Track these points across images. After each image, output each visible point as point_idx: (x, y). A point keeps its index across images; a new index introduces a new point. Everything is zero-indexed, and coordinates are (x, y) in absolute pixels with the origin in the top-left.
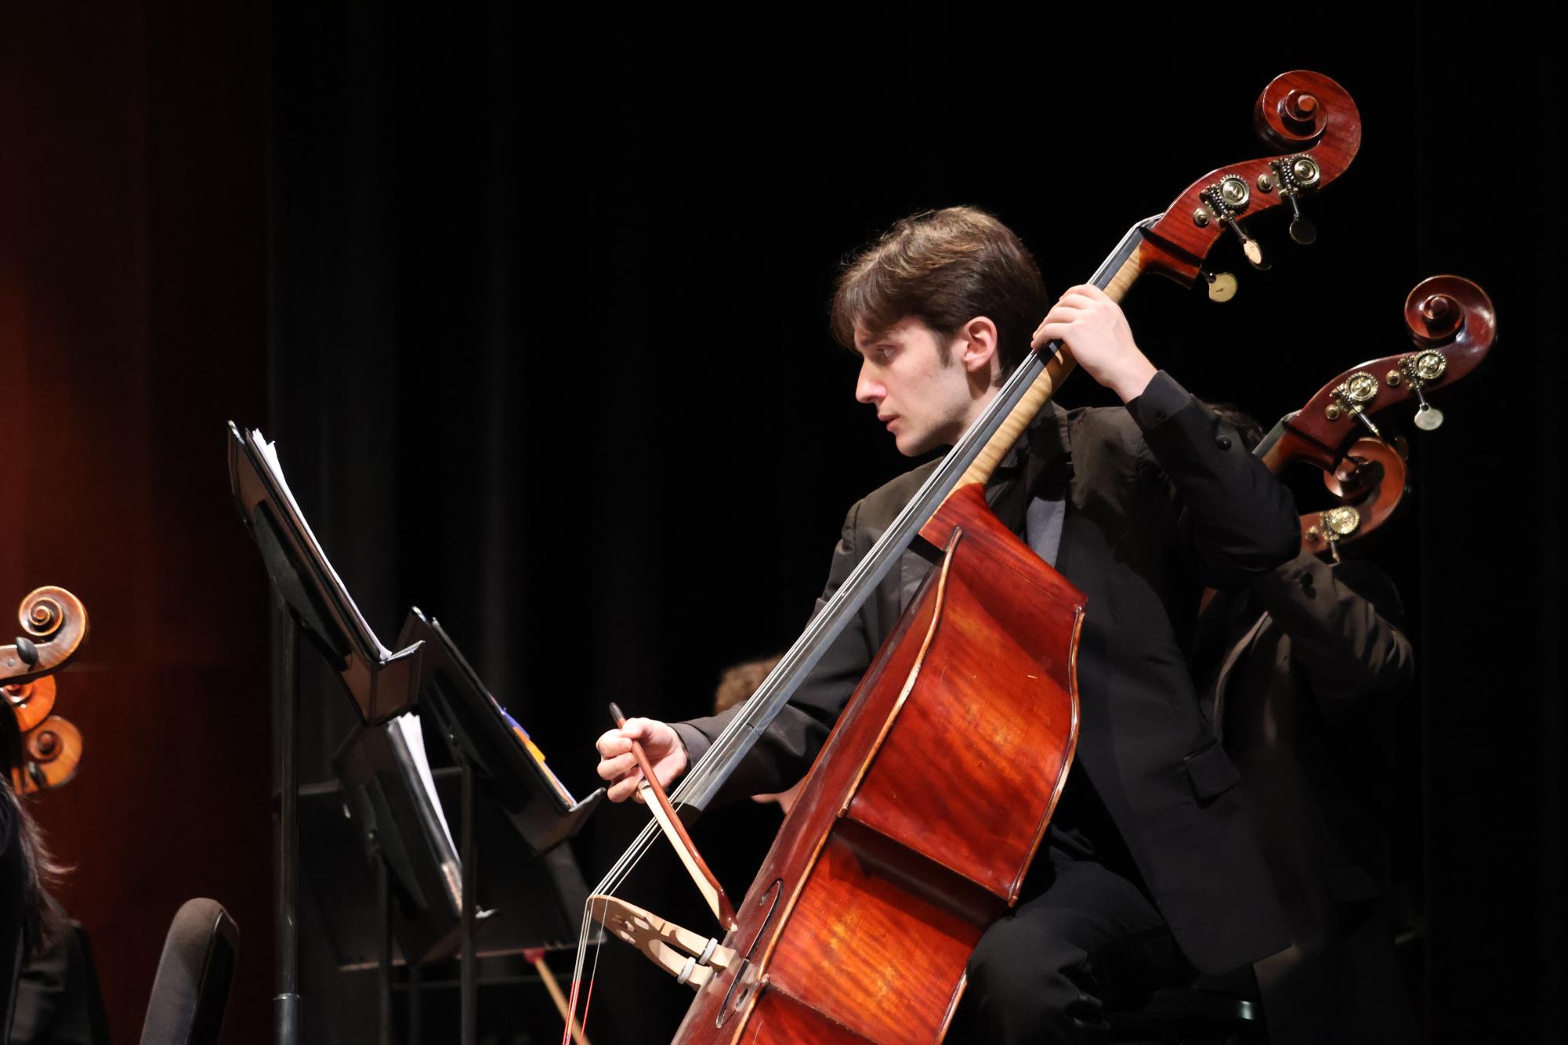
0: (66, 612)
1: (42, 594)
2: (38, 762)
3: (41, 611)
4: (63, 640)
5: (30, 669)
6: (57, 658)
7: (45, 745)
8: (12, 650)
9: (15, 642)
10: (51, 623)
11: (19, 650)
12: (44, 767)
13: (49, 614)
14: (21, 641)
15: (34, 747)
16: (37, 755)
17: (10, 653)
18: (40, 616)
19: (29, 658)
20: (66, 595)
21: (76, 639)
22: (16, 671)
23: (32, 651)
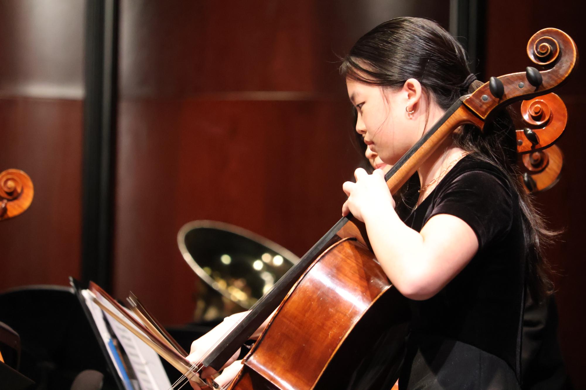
0: (562, 47)
1: (543, 33)
2: (530, 173)
3: (544, 46)
4: (560, 68)
5: (536, 90)
6: (556, 81)
7: (535, 161)
8: (522, 75)
9: (525, 70)
10: (551, 55)
11: (528, 75)
12: (534, 177)
13: (549, 48)
14: (530, 69)
15: (527, 161)
16: (530, 169)
17: (521, 78)
18: (543, 50)
19: (535, 82)
20: (562, 34)
21: (570, 67)
22: (525, 91)
23: (538, 76)
